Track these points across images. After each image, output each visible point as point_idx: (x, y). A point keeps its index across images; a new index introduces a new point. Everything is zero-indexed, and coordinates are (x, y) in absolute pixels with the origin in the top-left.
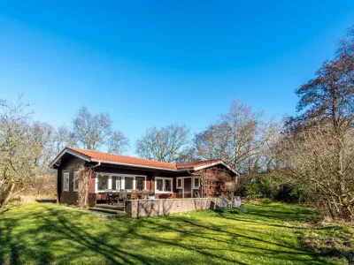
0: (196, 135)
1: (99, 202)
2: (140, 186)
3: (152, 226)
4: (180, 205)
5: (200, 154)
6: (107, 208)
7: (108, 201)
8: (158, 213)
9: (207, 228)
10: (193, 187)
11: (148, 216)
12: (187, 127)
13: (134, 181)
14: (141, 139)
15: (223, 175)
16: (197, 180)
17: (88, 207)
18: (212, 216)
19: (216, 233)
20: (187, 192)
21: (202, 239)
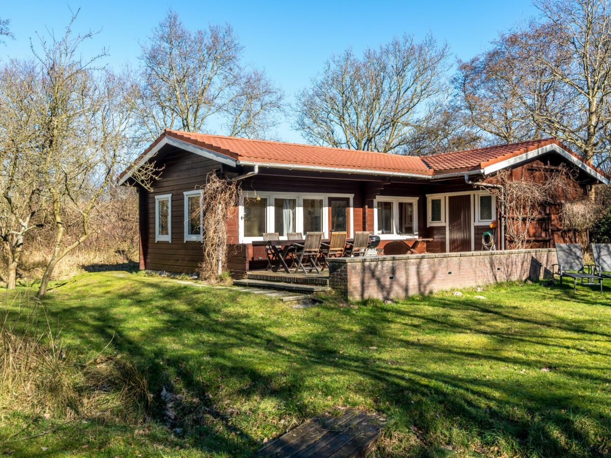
0: (463, 67)
1: (255, 265)
2: (339, 224)
3: (407, 320)
4: (454, 270)
5: (474, 121)
6: (280, 279)
7: (275, 264)
8: (406, 290)
9: (548, 324)
10: (477, 220)
11: (386, 298)
12: (440, 46)
13: (326, 211)
14: (310, 89)
15: (559, 182)
16: (486, 202)
17: (229, 281)
18: (544, 298)
19: (574, 335)
20: (458, 236)
21: (546, 349)
